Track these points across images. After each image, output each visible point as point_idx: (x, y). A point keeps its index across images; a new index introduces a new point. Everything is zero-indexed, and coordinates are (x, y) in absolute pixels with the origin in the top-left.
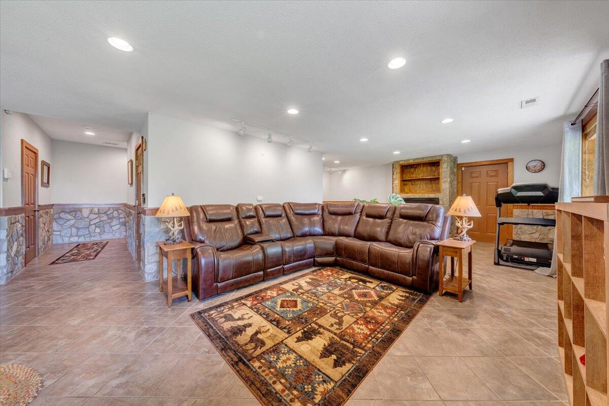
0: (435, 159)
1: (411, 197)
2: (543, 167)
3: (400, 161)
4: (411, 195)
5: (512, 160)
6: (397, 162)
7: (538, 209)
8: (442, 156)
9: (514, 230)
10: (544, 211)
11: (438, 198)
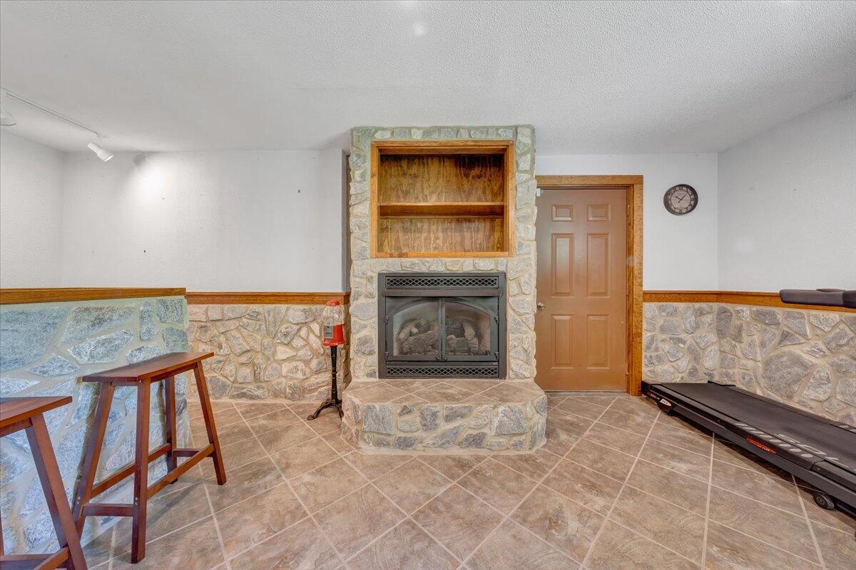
0: (494, 138)
1: (417, 270)
2: (693, 203)
3: (377, 129)
4: (416, 260)
5: (639, 179)
6: (366, 132)
7: (686, 301)
8: (516, 129)
9: (644, 354)
10: (697, 305)
11: (505, 274)
